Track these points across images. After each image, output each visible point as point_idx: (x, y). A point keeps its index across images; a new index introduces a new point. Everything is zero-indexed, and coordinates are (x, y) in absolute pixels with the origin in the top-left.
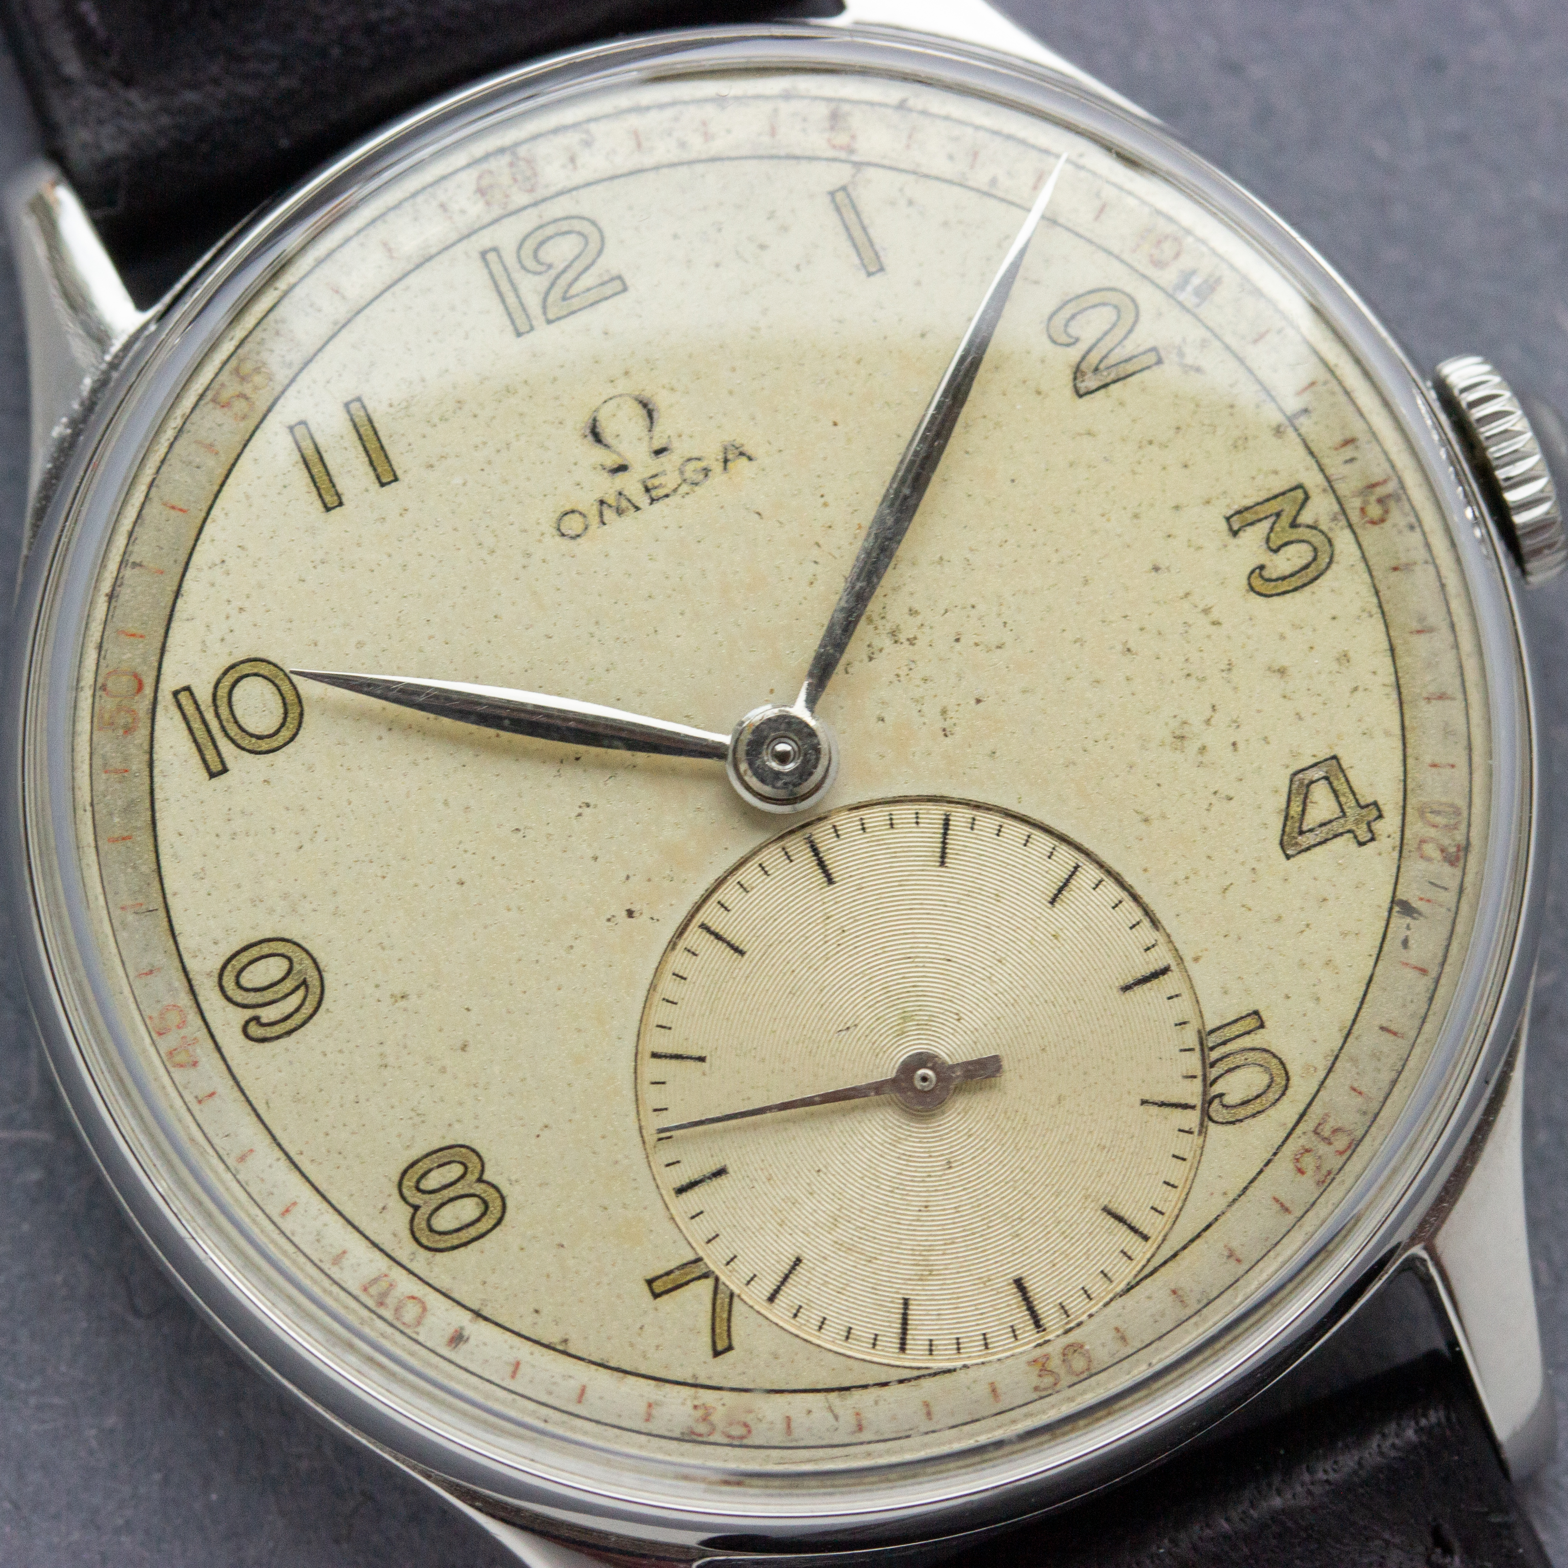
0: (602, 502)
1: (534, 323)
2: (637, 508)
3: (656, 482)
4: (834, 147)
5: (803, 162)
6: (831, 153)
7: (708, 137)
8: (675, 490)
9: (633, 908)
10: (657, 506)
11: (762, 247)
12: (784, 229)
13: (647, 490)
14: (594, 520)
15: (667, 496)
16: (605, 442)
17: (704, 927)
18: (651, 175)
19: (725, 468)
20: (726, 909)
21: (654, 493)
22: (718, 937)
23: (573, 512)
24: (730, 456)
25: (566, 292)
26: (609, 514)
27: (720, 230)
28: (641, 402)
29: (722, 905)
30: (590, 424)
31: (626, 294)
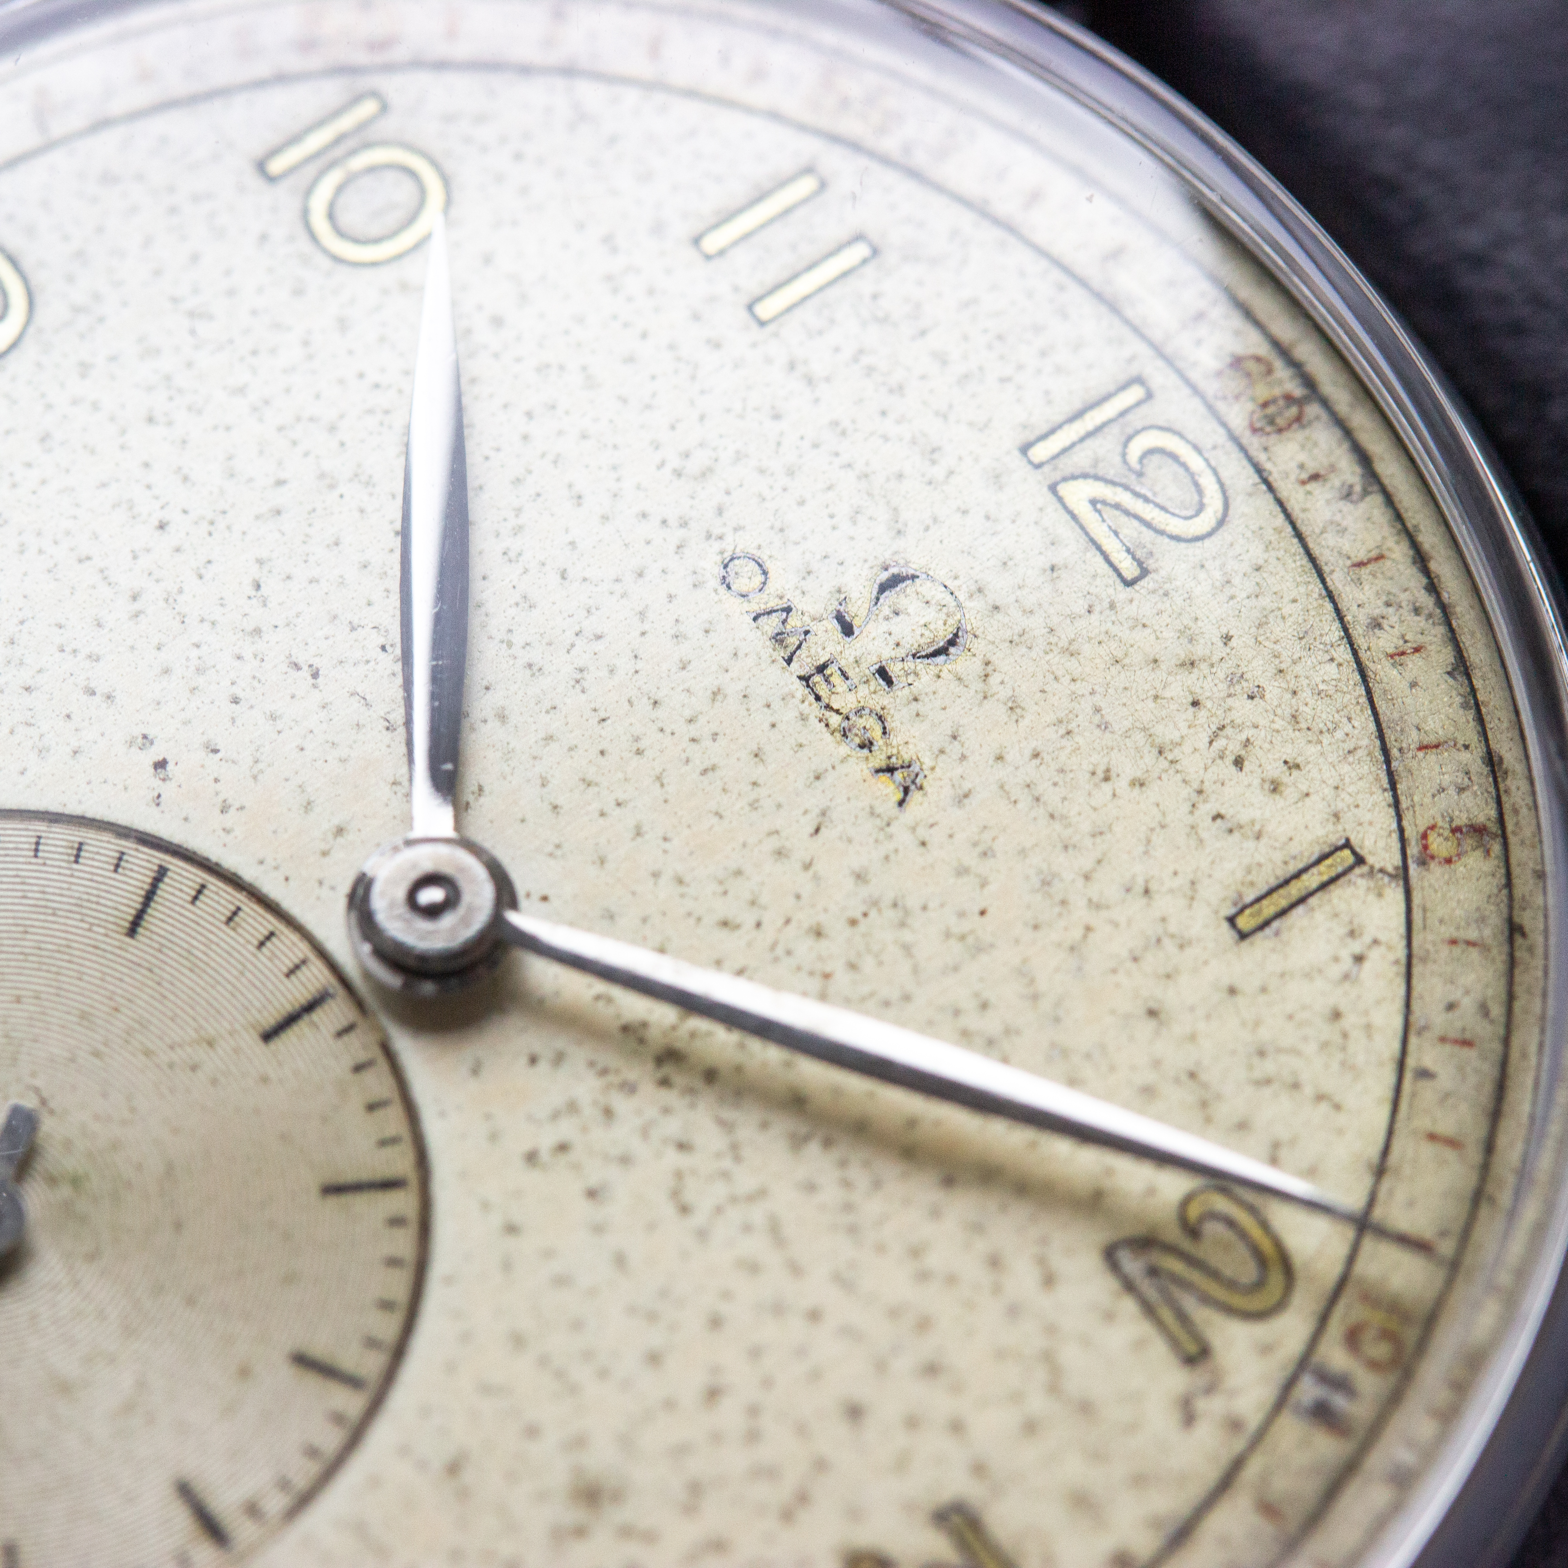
0: (788, 610)
1: (1046, 469)
2: (789, 661)
3: (836, 679)
4: (1424, 836)
5: (1388, 795)
6: (1411, 833)
7: (1397, 656)
8: (828, 707)
9: (170, 767)
10: (800, 689)
11: (1239, 762)
12: (1275, 788)
13: (821, 669)
14: (758, 604)
15: (818, 698)
16: (882, 597)
17: (161, 873)
18: (1317, 588)
19: (878, 771)
20: (195, 898)
21: (817, 678)
22: (149, 897)
23: (765, 573)
24: (898, 775)
25: (1104, 503)
26: (772, 624)
27: (1251, 698)
28: (956, 635)
29: (199, 892)
30: (904, 572)
31: (1120, 586)
